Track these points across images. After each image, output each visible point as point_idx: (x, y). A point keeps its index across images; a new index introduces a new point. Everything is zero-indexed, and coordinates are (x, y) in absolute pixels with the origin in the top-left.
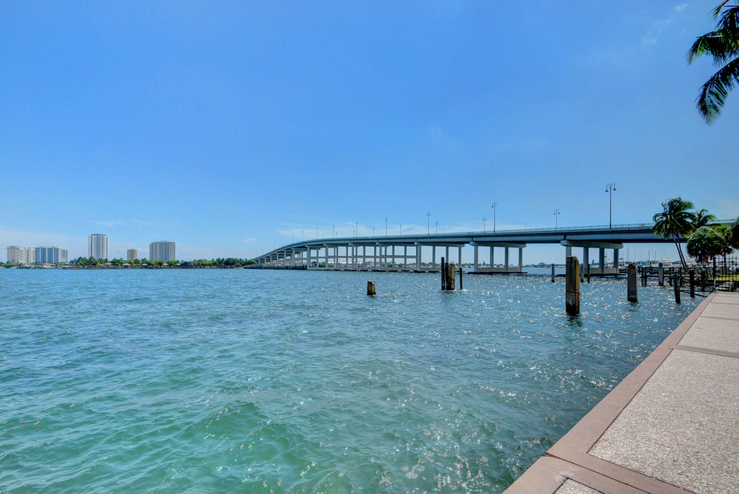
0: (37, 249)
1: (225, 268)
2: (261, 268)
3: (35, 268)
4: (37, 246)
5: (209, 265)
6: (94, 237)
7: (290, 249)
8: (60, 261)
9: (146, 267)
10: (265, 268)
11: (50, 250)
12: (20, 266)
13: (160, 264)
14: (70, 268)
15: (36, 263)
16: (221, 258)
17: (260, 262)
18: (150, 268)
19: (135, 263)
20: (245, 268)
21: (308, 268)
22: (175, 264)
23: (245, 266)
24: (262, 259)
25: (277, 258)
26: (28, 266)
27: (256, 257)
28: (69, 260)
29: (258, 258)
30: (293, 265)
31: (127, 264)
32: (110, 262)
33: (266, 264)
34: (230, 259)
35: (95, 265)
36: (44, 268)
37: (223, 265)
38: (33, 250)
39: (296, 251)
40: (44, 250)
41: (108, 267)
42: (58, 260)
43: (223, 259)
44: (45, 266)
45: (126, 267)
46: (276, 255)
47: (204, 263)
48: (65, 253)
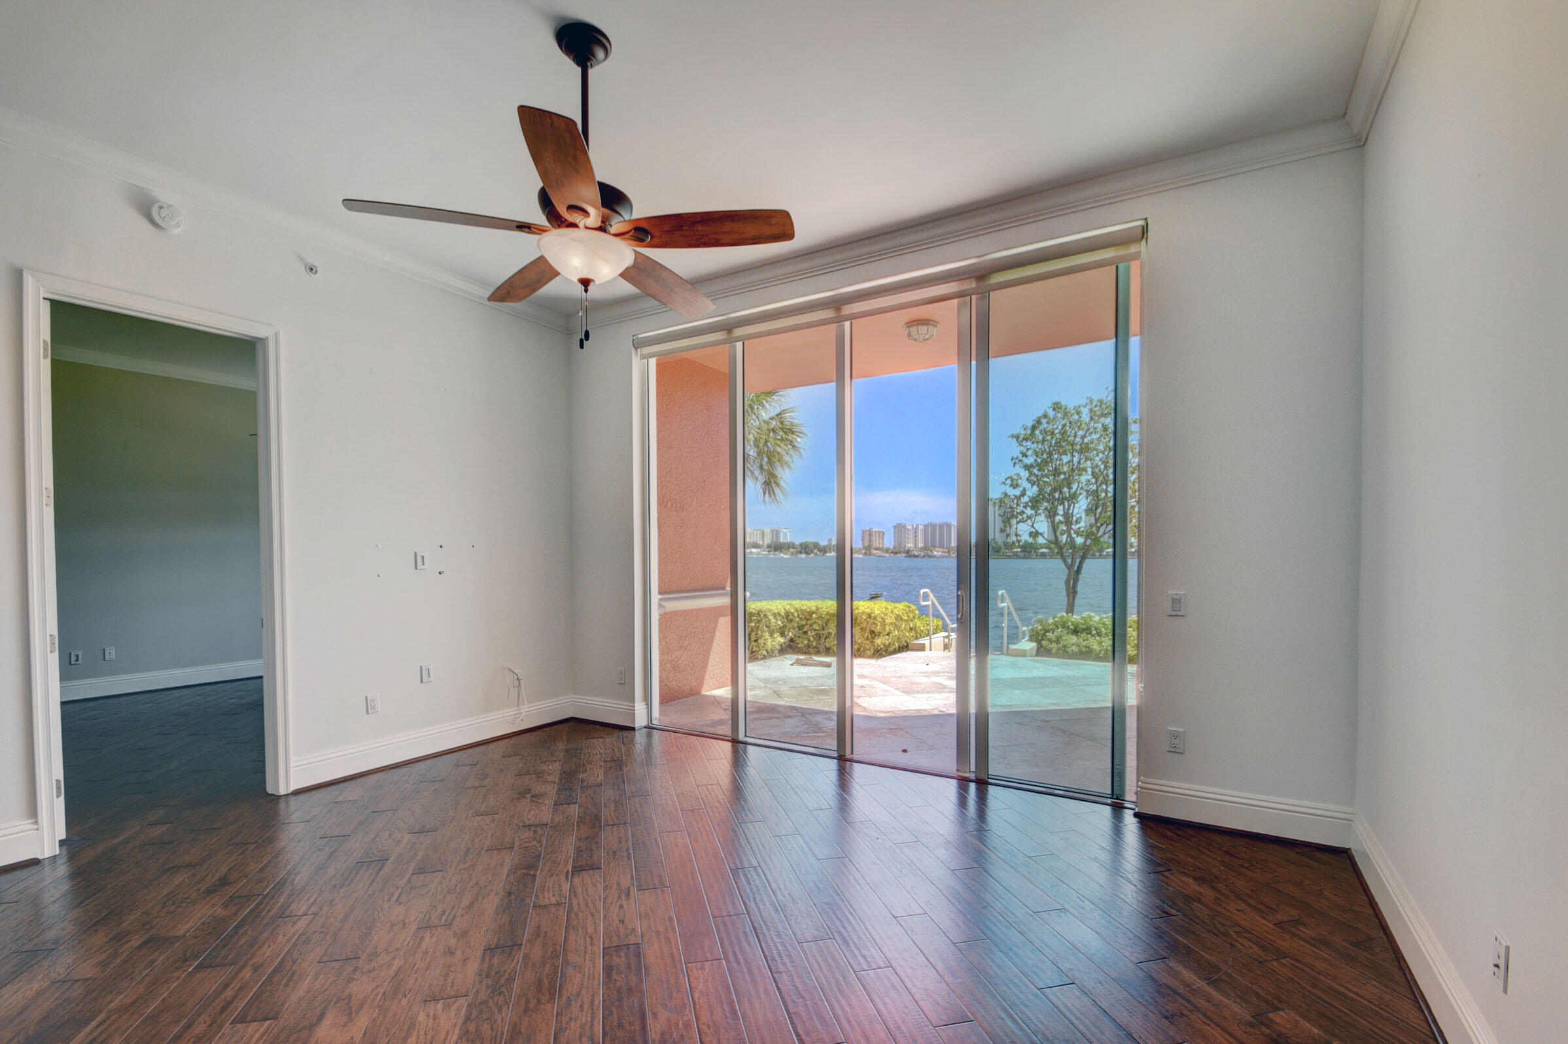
0: (926, 526)
3: (924, 556)
4: (926, 522)
8: (952, 545)
11: (941, 526)
12: (908, 553)
15: (925, 548)
26: (916, 553)
31: (1044, 550)
36: (934, 557)
38: (921, 527)
40: (933, 526)
41: (1016, 556)
42: (950, 543)
44: (935, 553)
45: (1043, 555)
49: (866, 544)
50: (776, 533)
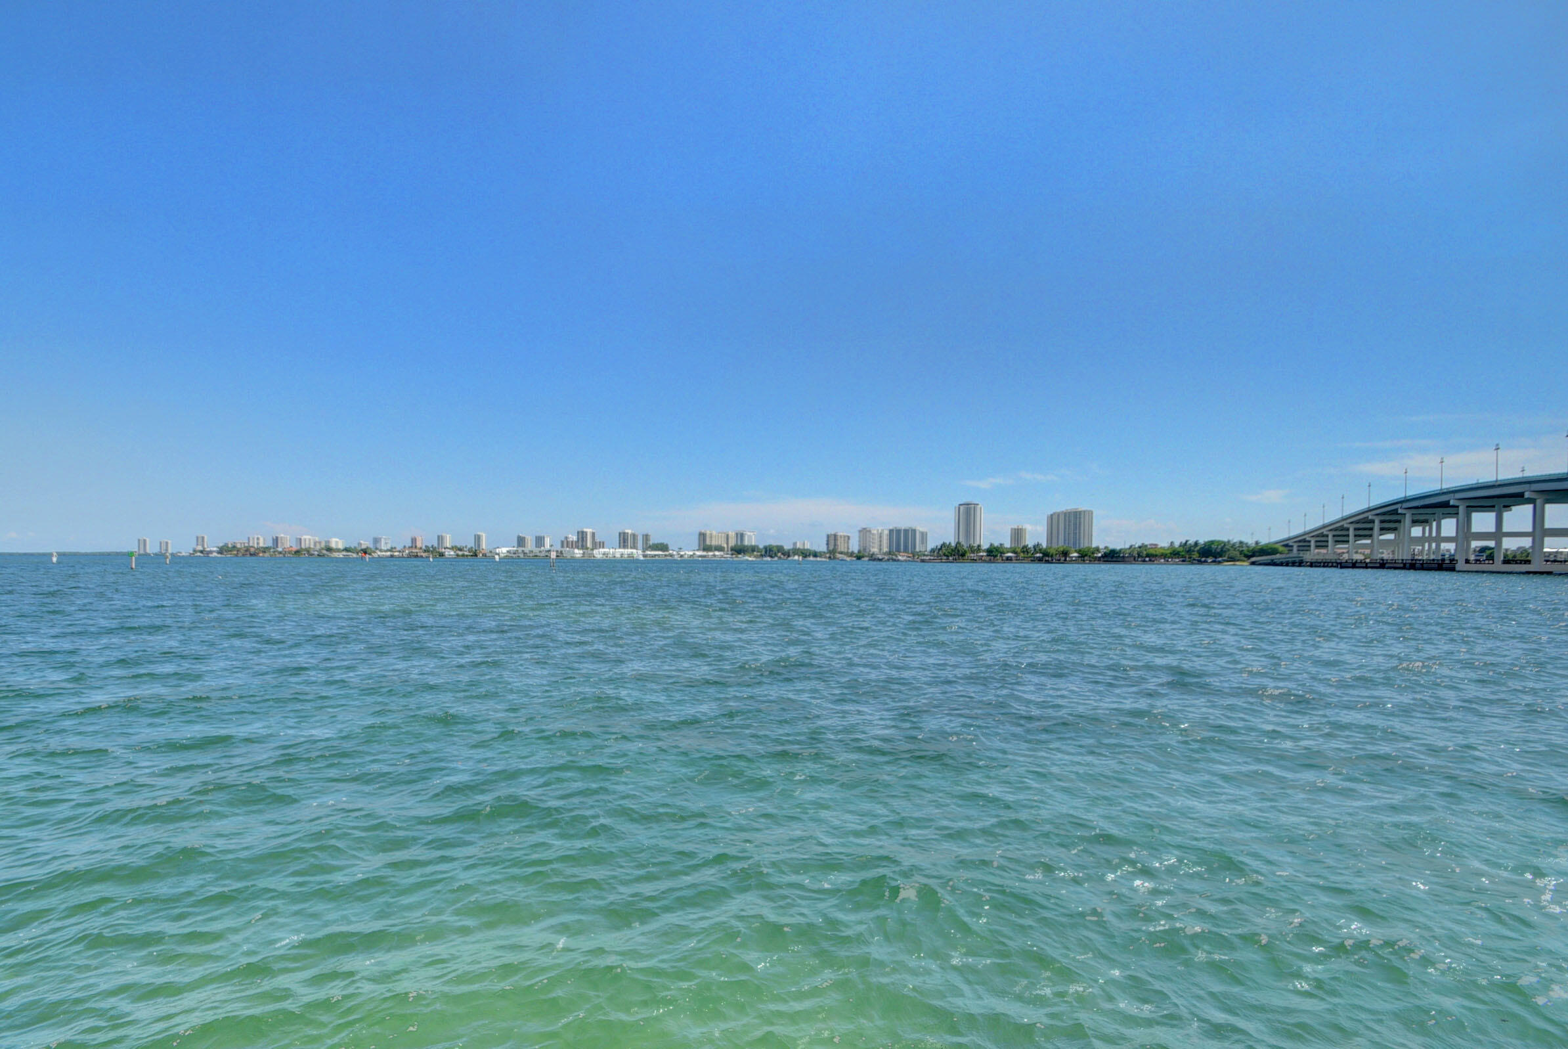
0: (891, 531)
1: (1200, 562)
2: (1300, 564)
4: (891, 528)
5: (1164, 556)
6: (962, 508)
7: (1395, 512)
8: (917, 550)
9: (1040, 560)
10: (1312, 565)
11: (906, 531)
12: (873, 558)
13: (1065, 554)
14: (930, 561)
15: (890, 553)
16: (1192, 541)
17: (1295, 549)
18: (1047, 562)
19: (1023, 552)
20: (1253, 563)
21: (1460, 565)
22: (1093, 553)
23: (1253, 559)
24: (1303, 542)
25: (1351, 538)
26: (880, 557)
27: (1284, 536)
28: (929, 549)
29: (1289, 539)
30: (1403, 555)
32: (984, 551)
33: (1314, 554)
34: (1212, 542)
35: (963, 555)
36: (898, 560)
37: (1196, 556)
38: (886, 532)
39: (1416, 518)
40: (898, 531)
41: (981, 559)
42: (915, 548)
43: (1196, 544)
44: (900, 558)
45: (1009, 559)
46: (1348, 529)
47: (1152, 551)
48: (924, 536)
49: (831, 548)
50: (741, 536)
